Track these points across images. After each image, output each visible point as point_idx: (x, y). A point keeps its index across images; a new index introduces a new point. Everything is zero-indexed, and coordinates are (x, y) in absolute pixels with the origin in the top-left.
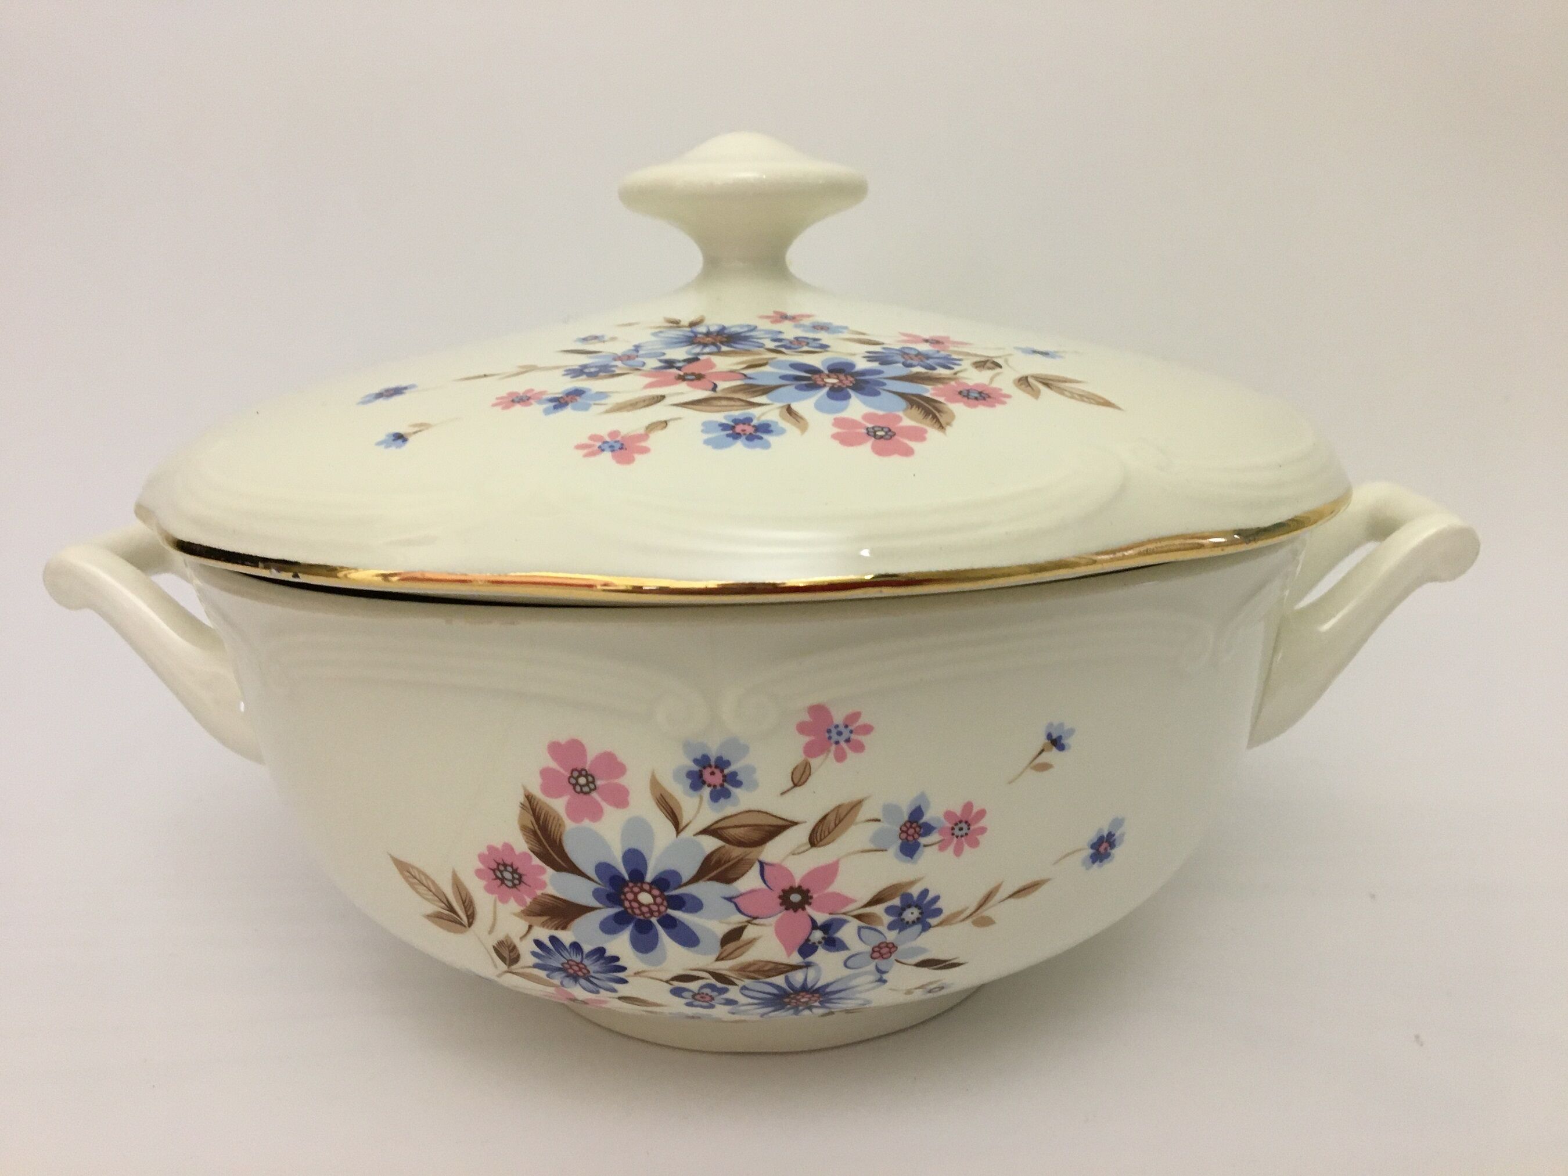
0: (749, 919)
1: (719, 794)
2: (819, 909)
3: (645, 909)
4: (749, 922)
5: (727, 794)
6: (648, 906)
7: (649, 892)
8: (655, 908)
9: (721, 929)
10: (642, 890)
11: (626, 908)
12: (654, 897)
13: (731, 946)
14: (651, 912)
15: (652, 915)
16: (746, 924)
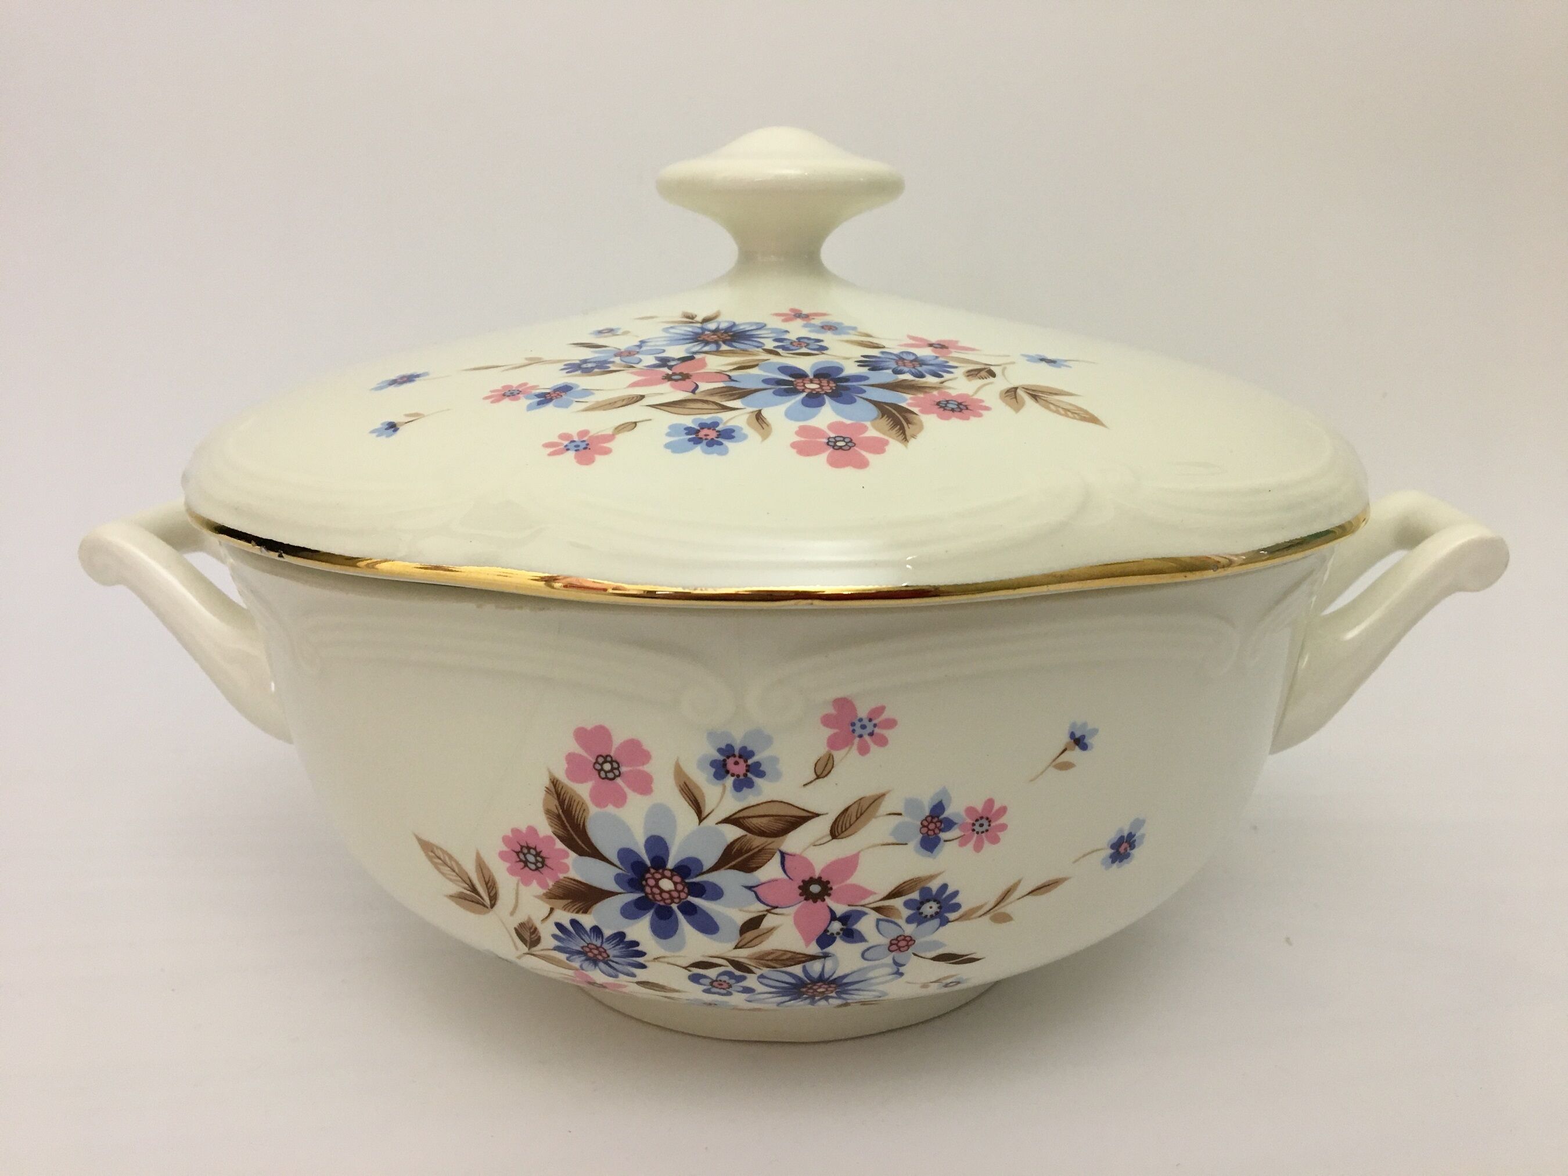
0: (768, 908)
1: (743, 784)
2: (838, 901)
3: (666, 896)
4: (768, 911)
5: (750, 784)
6: (669, 892)
7: (670, 879)
8: (675, 894)
9: (741, 917)
10: (664, 877)
11: (647, 894)
12: (675, 884)
13: (750, 935)
14: (672, 898)
15: (673, 902)
16: (765, 913)
